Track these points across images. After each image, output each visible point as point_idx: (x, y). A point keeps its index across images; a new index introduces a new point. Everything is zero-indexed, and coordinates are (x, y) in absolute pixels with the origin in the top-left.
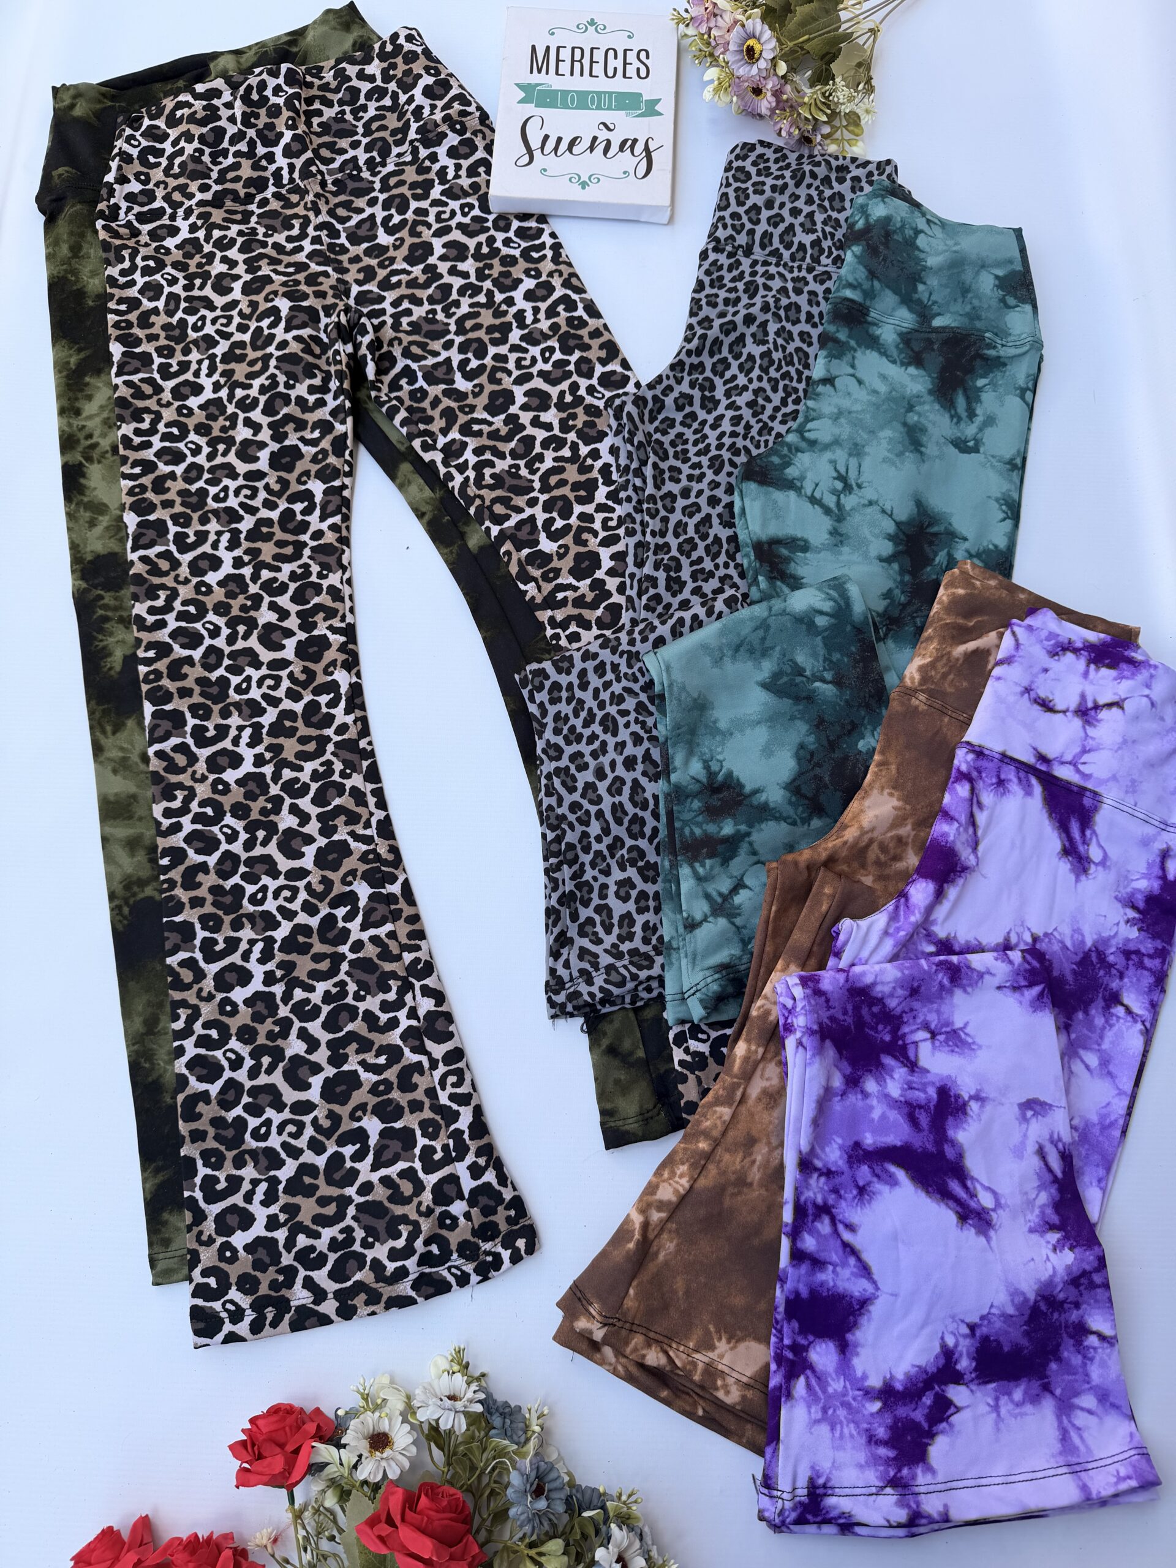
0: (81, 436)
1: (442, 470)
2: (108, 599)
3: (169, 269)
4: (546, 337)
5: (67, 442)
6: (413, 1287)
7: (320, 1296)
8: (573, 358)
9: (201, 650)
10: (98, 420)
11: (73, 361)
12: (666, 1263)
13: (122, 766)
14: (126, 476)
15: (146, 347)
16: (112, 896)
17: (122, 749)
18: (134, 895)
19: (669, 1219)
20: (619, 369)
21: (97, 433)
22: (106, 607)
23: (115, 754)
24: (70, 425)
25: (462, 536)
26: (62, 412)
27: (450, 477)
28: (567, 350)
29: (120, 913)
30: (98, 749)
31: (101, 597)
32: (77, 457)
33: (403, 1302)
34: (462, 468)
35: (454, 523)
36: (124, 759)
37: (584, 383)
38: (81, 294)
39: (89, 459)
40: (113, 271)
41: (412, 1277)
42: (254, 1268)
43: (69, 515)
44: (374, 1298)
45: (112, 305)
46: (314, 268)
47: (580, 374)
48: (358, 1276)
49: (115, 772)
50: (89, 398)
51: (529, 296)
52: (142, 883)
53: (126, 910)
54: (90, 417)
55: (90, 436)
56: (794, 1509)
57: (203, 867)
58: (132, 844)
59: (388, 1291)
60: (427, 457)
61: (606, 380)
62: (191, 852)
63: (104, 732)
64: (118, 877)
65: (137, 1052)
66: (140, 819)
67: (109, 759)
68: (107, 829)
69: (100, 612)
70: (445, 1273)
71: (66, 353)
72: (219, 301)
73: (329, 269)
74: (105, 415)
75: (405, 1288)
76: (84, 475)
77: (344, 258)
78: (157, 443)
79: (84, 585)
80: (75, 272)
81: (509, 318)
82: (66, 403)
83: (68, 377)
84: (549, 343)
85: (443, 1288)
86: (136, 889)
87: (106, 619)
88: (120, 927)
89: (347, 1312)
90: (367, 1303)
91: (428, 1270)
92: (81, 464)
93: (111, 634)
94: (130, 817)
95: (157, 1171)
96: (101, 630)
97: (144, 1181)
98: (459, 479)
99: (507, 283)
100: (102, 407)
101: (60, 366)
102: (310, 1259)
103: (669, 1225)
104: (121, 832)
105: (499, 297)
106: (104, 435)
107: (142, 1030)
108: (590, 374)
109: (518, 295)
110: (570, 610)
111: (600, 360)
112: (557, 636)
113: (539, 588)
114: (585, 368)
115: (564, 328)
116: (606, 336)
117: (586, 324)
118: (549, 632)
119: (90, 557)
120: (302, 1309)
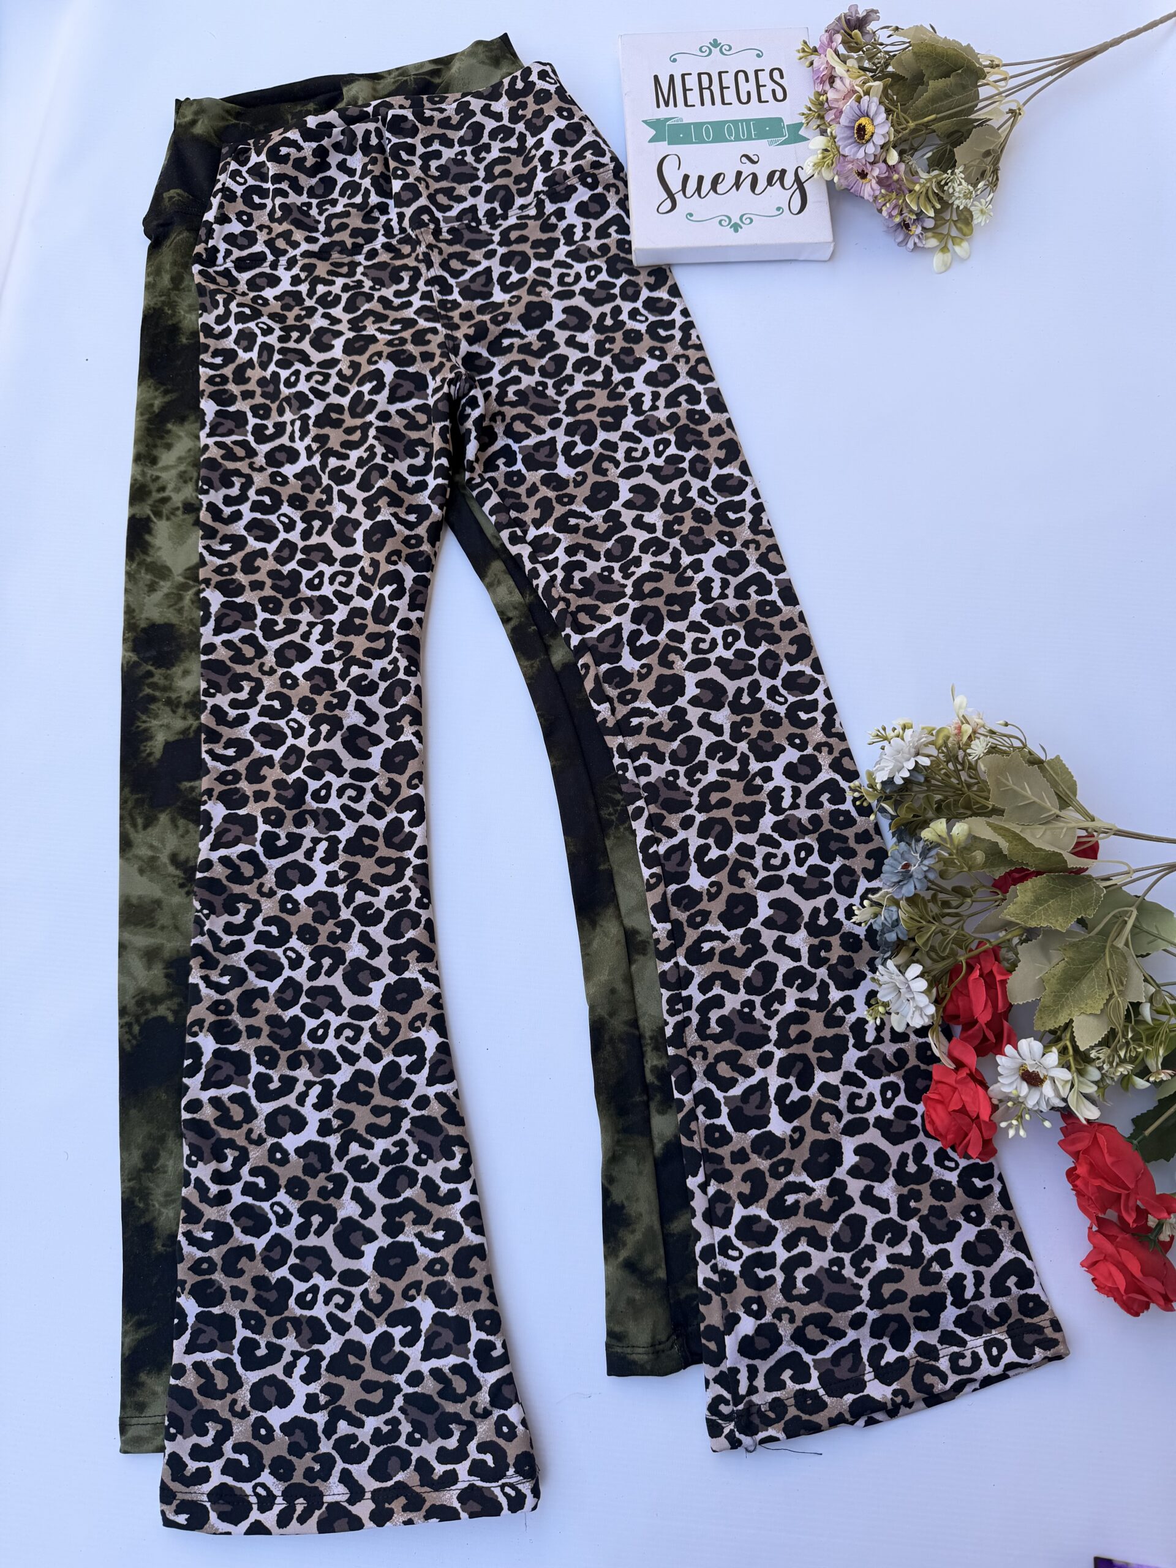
0: (153, 487)
1: (528, 566)
2: (158, 677)
4: (663, 428)
5: (138, 492)
6: (460, 1498)
7: (357, 1494)
8: (689, 455)
9: (282, 750)
10: (174, 472)
11: (157, 404)
13: (150, 865)
15: (241, 406)
16: (123, 1012)
17: (152, 847)
18: (147, 1012)
20: (737, 473)
22: (154, 686)
23: (144, 851)
24: (143, 473)
25: (547, 649)
27: (535, 574)
28: (683, 445)
29: (130, 1033)
30: (124, 843)
31: (150, 674)
32: (145, 510)
34: (550, 566)
35: (540, 633)
37: (696, 484)
38: (175, 332)
39: (159, 515)
40: (208, 318)
41: (461, 1485)
42: (290, 1452)
43: (129, 576)
44: (414, 1502)
45: (206, 358)
46: (423, 324)
47: (694, 474)
48: (402, 1477)
49: (141, 871)
51: (650, 379)
52: (156, 1000)
53: (136, 1029)
54: (166, 468)
55: (162, 489)
57: (263, 993)
58: (150, 955)
59: (432, 1498)
60: (514, 550)
61: (721, 484)
63: (134, 825)
64: (131, 992)
67: (137, 858)
68: (126, 936)
69: (148, 690)
71: (151, 394)
72: (316, 357)
73: (438, 326)
76: (150, 532)
77: (455, 314)
78: (247, 513)
79: (135, 658)
80: (173, 306)
81: (625, 402)
82: (143, 450)
83: (149, 421)
84: (665, 435)
86: (149, 1004)
87: (153, 699)
88: (127, 1048)
89: (381, 1517)
90: (405, 1509)
91: (479, 1483)
92: (149, 519)
93: (156, 716)
94: (152, 925)
96: (146, 711)
98: (544, 577)
99: (628, 362)
101: (143, 409)
102: (349, 1450)
104: (141, 939)
105: (617, 377)
107: (140, 1166)
108: (704, 476)
109: (638, 376)
110: (644, 739)
111: (717, 460)
112: (624, 767)
113: (613, 711)
114: (700, 468)
115: (684, 421)
116: (728, 434)
117: (707, 419)
118: (617, 761)
119: (143, 624)
120: (335, 1506)
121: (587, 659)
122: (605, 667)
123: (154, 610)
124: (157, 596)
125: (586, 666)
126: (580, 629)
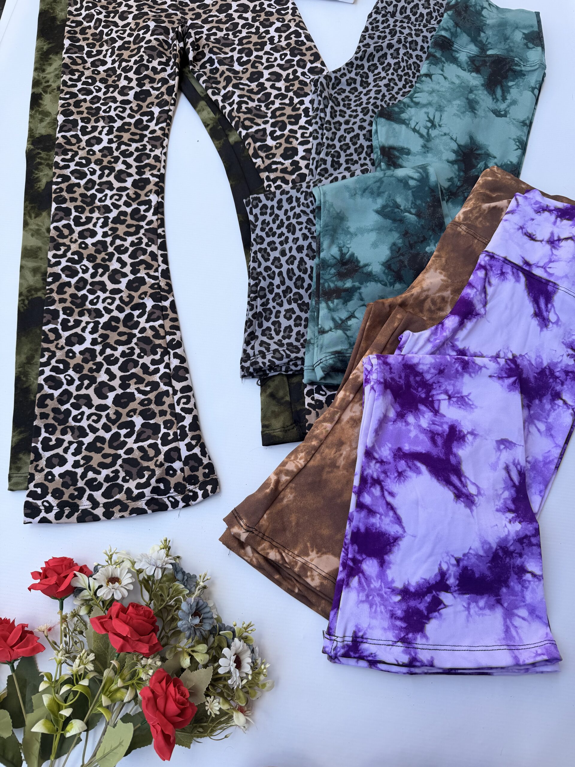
0: (43, 81)
1: (221, 104)
2: (43, 154)
3: (98, 8)
4: (284, 49)
5: (36, 83)
6: (146, 504)
7: (95, 504)
8: (296, 59)
9: (85, 181)
10: (53, 74)
11: (45, 48)
12: (287, 506)
13: (37, 233)
14: (61, 99)
15: (82, 43)
16: (20, 294)
17: (38, 225)
18: (32, 295)
19: (291, 481)
20: (319, 66)
21: (51, 80)
22: (41, 158)
23: (34, 227)
24: (38, 76)
25: (227, 136)
26: (36, 69)
27: (224, 107)
28: (293, 55)
29: (23, 303)
30: (26, 224)
31: (40, 153)
32: (39, 90)
33: (140, 512)
34: (231, 104)
35: (224, 129)
36: (38, 230)
37: (300, 71)
38: (54, 19)
39: (46, 92)
40: (72, 9)
41: (147, 498)
42: (62, 486)
43: (31, 116)
44: (124, 508)
45: (68, 23)
46: (170, 11)
47: (299, 66)
48: (118, 497)
49: (32, 235)
50: (50, 65)
51: (277, 30)
52: (37, 290)
53: (26, 302)
54: (49, 73)
55: (48, 81)
56: (343, 647)
57: (69, 284)
58: (35, 271)
59: (132, 505)
60: (214, 98)
61: (312, 71)
62: (63, 276)
63: (30, 217)
64: (25, 285)
65: (20, 372)
66: (41, 259)
67: (31, 230)
68: (24, 262)
69: (38, 160)
70: (166, 500)
71: (42, 43)
72: (121, 23)
73: (178, 13)
74: (57, 72)
75: (142, 504)
76: (41, 99)
77: (187, 9)
78: (80, 85)
79: (32, 147)
80: (53, 9)
81: (266, 39)
82: (38, 66)
83: (42, 54)
84: (285, 52)
85: (163, 508)
86: (33, 292)
87: (41, 164)
88: (22, 310)
89: (108, 515)
90: (120, 511)
91: (156, 497)
92: (41, 94)
93: (42, 171)
94: (37, 258)
95: (20, 433)
96: (37, 169)
97: (13, 437)
98: (228, 108)
99: (267, 24)
100: (56, 69)
101: (39, 49)
102: (93, 485)
103: (291, 485)
104: (31, 264)
105: (262, 30)
106: (54, 82)
107: (25, 361)
108: (304, 67)
109: (272, 30)
110: (279, 174)
111: (310, 61)
112: (269, 186)
113: (263, 162)
114: (302, 64)
115: (293, 45)
116: (314, 50)
117: (305, 44)
118: (266, 183)
119: (37, 136)
120: (85, 511)
121: (250, 140)
122: (259, 144)
123: (42, 130)
124: (44, 124)
125: (249, 144)
126: (246, 128)
